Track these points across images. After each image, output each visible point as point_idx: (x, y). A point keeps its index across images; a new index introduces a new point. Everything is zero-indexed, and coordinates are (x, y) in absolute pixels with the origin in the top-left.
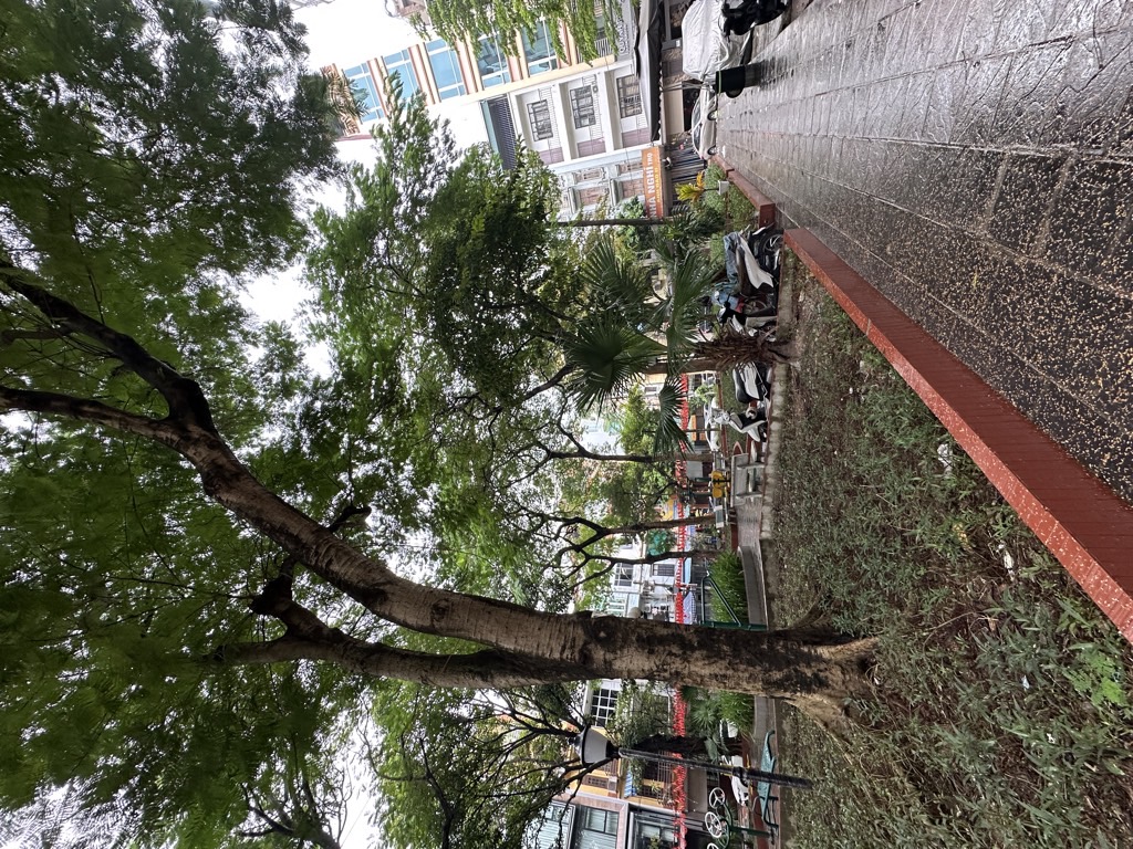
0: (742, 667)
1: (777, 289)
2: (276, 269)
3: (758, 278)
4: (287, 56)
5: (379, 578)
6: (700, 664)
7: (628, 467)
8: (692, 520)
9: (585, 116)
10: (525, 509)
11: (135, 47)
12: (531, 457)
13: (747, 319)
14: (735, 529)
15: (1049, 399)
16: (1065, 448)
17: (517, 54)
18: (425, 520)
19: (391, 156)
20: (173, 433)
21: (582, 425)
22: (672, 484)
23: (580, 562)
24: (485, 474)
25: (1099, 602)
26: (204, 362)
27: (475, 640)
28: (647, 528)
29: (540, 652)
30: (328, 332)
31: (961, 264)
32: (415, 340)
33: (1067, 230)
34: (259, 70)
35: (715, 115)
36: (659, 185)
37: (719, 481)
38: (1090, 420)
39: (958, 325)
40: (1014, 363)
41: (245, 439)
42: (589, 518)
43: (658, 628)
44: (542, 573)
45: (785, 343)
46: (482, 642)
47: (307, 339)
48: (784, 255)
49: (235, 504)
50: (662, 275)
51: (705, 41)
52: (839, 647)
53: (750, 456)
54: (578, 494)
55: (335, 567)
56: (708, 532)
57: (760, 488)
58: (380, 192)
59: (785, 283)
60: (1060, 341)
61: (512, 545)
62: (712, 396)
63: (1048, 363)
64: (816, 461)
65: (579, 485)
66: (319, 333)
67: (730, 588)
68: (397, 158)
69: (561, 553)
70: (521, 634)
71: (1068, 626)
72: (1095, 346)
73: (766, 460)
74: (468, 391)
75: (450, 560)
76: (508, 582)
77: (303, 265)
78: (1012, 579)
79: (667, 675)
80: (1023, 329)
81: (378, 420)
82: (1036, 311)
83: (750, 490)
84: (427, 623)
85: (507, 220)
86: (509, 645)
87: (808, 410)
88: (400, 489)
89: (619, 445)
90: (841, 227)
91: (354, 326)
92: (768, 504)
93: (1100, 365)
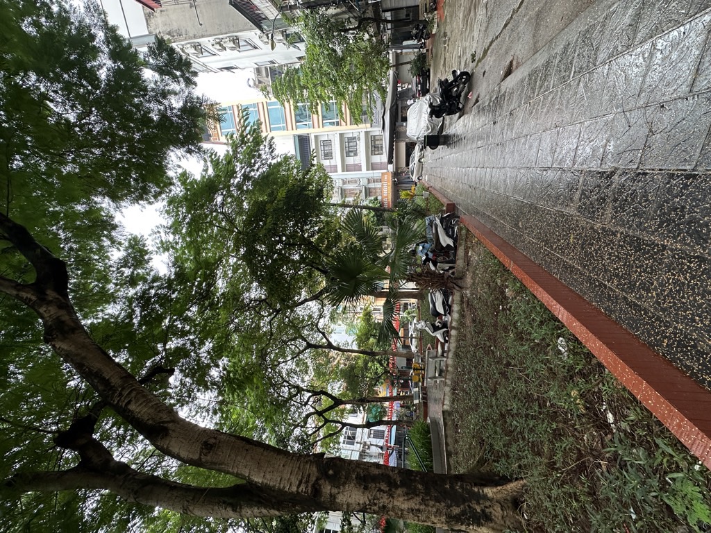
0: (431, 503)
1: (456, 248)
2: (145, 202)
3: (445, 241)
4: (183, 85)
5: (165, 417)
6: (401, 499)
7: (359, 358)
8: (397, 398)
9: (352, 151)
10: (287, 382)
11: (89, 65)
12: (296, 346)
13: (438, 264)
14: (425, 405)
15: (625, 306)
16: (638, 337)
17: (318, 114)
18: (214, 383)
19: (235, 151)
20: (32, 294)
21: (332, 327)
22: (386, 372)
23: (320, 424)
24: (263, 355)
25: (682, 440)
26: (78, 256)
27: (232, 474)
28: (369, 401)
29: (282, 486)
30: (173, 247)
31: (563, 230)
32: (230, 261)
33: (623, 209)
34: (163, 90)
35: (422, 160)
36: (390, 192)
37: (417, 369)
38: (650, 318)
39: (564, 265)
40: (600, 285)
41: (93, 312)
42: (330, 392)
43: (372, 469)
44: (293, 430)
45: (461, 278)
46: (237, 475)
47: (156, 249)
48: (460, 229)
49: (66, 350)
50: (388, 241)
51: (419, 121)
52: (499, 488)
53: (437, 351)
54: (324, 374)
55: (132, 407)
56: (408, 408)
57: (443, 374)
58: (225, 170)
59: (460, 245)
60: (626, 271)
61: (274, 407)
62: (414, 317)
63: (621, 285)
64: (480, 353)
65: (326, 368)
66: (165, 247)
67: (422, 447)
68: (239, 153)
69: (308, 416)
70: (269, 470)
71: (662, 460)
72: (648, 273)
73: (448, 355)
74: (260, 297)
75: (227, 416)
76: (267, 437)
77: (165, 203)
78: (614, 431)
79: (376, 508)
80: (603, 265)
81: (195, 309)
82: (610, 254)
83: (437, 375)
84: (196, 457)
85: (300, 194)
86: (258, 479)
87: (474, 321)
88: (200, 359)
89: (354, 343)
90: (492, 213)
91: (190, 245)
92: (448, 386)
93: (652, 284)
